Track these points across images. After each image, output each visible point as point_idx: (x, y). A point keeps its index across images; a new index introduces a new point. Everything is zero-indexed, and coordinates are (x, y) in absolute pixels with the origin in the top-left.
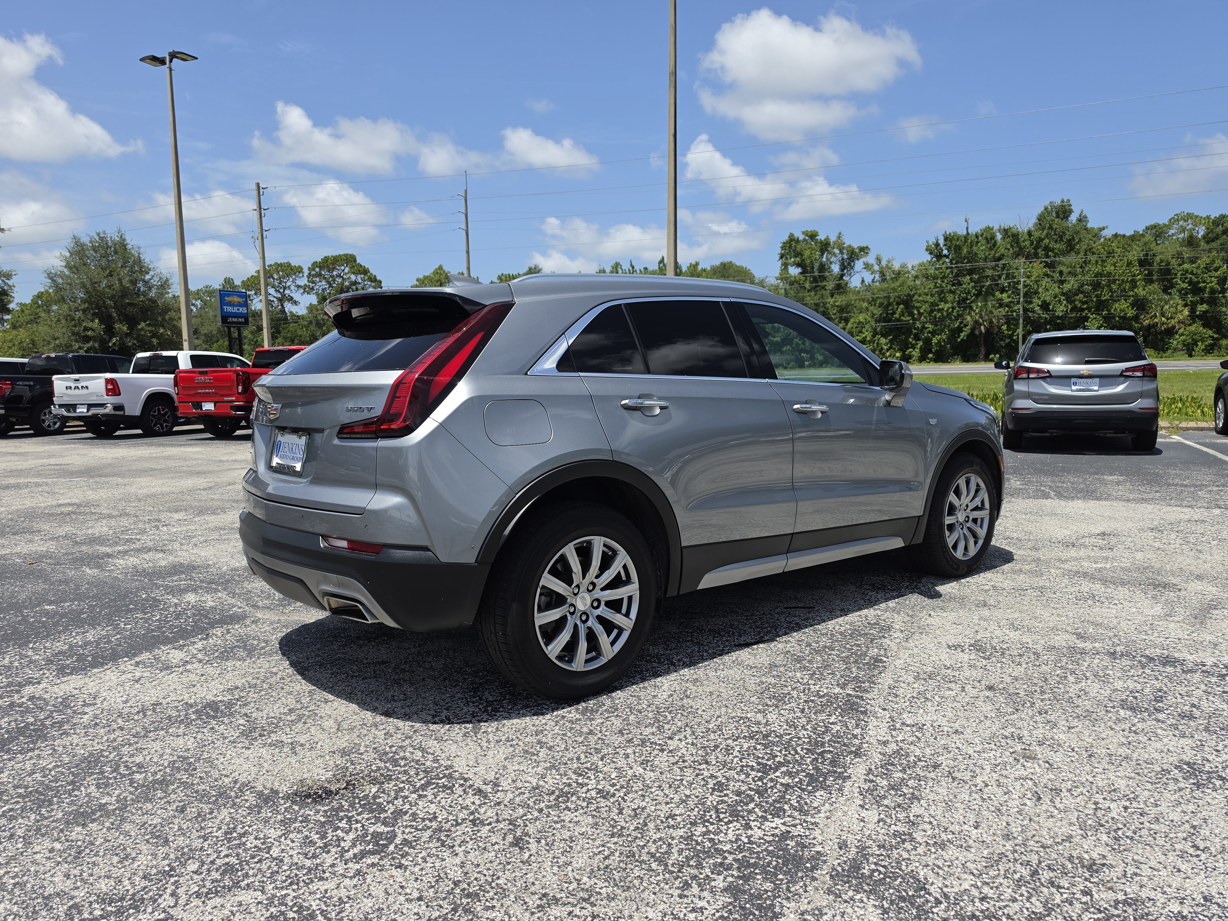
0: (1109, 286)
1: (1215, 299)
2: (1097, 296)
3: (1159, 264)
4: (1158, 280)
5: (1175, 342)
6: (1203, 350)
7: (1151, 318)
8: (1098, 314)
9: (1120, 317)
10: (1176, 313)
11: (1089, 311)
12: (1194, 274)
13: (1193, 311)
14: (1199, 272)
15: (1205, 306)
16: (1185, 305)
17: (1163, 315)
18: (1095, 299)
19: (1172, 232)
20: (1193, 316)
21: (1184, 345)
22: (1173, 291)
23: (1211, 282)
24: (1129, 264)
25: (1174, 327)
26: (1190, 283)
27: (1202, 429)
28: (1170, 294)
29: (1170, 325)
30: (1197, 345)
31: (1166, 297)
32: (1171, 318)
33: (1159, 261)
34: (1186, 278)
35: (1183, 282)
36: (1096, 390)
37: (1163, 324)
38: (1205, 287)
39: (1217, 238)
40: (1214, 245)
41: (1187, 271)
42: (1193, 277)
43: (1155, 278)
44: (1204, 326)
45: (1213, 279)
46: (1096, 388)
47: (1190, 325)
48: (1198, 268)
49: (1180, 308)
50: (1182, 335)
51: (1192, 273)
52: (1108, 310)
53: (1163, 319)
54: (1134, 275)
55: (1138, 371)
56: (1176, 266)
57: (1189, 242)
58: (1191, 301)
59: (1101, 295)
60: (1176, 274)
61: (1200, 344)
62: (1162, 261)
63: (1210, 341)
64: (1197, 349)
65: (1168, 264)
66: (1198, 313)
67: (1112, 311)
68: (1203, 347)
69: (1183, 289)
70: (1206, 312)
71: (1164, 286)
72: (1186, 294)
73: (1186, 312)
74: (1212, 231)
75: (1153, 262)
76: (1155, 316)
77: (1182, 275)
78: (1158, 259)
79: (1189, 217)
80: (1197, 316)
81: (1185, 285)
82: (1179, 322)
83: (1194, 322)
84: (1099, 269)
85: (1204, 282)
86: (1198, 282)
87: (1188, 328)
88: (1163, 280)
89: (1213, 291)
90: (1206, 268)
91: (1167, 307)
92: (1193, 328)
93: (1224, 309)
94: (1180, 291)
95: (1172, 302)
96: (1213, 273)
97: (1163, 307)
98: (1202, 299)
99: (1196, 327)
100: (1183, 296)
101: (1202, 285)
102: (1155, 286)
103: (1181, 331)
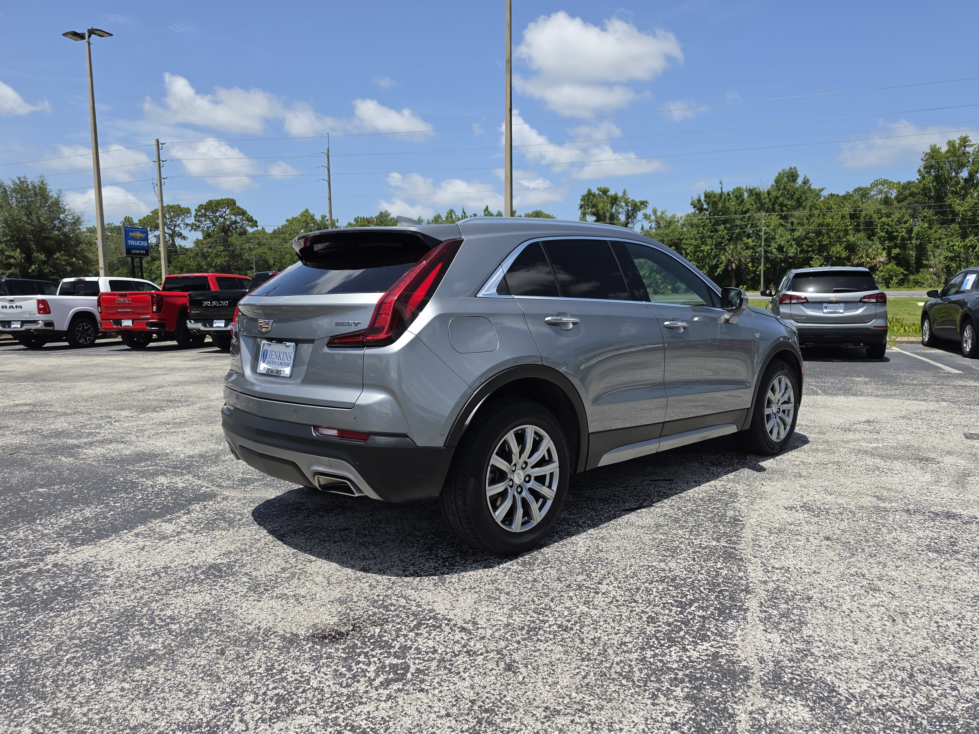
0: (828, 234)
1: (906, 244)
2: (819, 241)
3: (864, 218)
4: (864, 230)
5: (877, 277)
6: (897, 283)
7: (859, 258)
8: (820, 255)
9: (836, 258)
10: (877, 255)
11: (814, 253)
12: (889, 226)
13: (889, 254)
14: (893, 224)
15: (898, 250)
16: (884, 249)
17: (867, 256)
18: (817, 244)
19: (873, 193)
20: (890, 258)
21: (883, 279)
22: (875, 238)
23: (902, 232)
24: (843, 217)
25: (876, 265)
26: (887, 232)
27: (912, 342)
28: (873, 240)
29: (873, 264)
30: (892, 280)
31: (870, 243)
32: (874, 259)
34: (884, 229)
35: (882, 231)
36: (841, 312)
37: (868, 263)
38: (898, 236)
39: (905, 199)
40: (904, 204)
41: (884, 224)
42: (889, 228)
43: (861, 228)
44: (897, 265)
45: (903, 230)
46: (842, 311)
47: (887, 264)
48: (892, 221)
49: (880, 251)
50: (882, 271)
51: (888, 225)
52: (828, 252)
53: (868, 259)
54: (847, 226)
55: (872, 298)
56: (876, 220)
57: (885, 201)
58: (888, 246)
59: (822, 240)
60: (877, 225)
61: (894, 278)
62: (866, 215)
63: (901, 277)
64: (892, 282)
65: (871, 217)
66: (892, 255)
67: (831, 253)
68: (897, 281)
69: (882, 237)
70: (898, 254)
71: (869, 234)
72: (884, 240)
73: (884, 254)
74: (902, 193)
75: (860, 216)
76: (862, 257)
77: (881, 226)
78: (863, 214)
79: (885, 182)
80: (892, 257)
81: (883, 234)
82: (879, 262)
83: (890, 262)
84: (820, 220)
85: (897, 232)
86: (893, 232)
87: (885, 267)
88: (867, 230)
89: (903, 239)
90: (898, 221)
91: (870, 250)
92: (889, 266)
93: (911, 252)
94: (879, 238)
95: (874, 246)
96: (903, 225)
97: (867, 250)
98: (895, 244)
99: (892, 266)
100: (882, 242)
101: (895, 234)
102: (862, 234)
103: (881, 268)
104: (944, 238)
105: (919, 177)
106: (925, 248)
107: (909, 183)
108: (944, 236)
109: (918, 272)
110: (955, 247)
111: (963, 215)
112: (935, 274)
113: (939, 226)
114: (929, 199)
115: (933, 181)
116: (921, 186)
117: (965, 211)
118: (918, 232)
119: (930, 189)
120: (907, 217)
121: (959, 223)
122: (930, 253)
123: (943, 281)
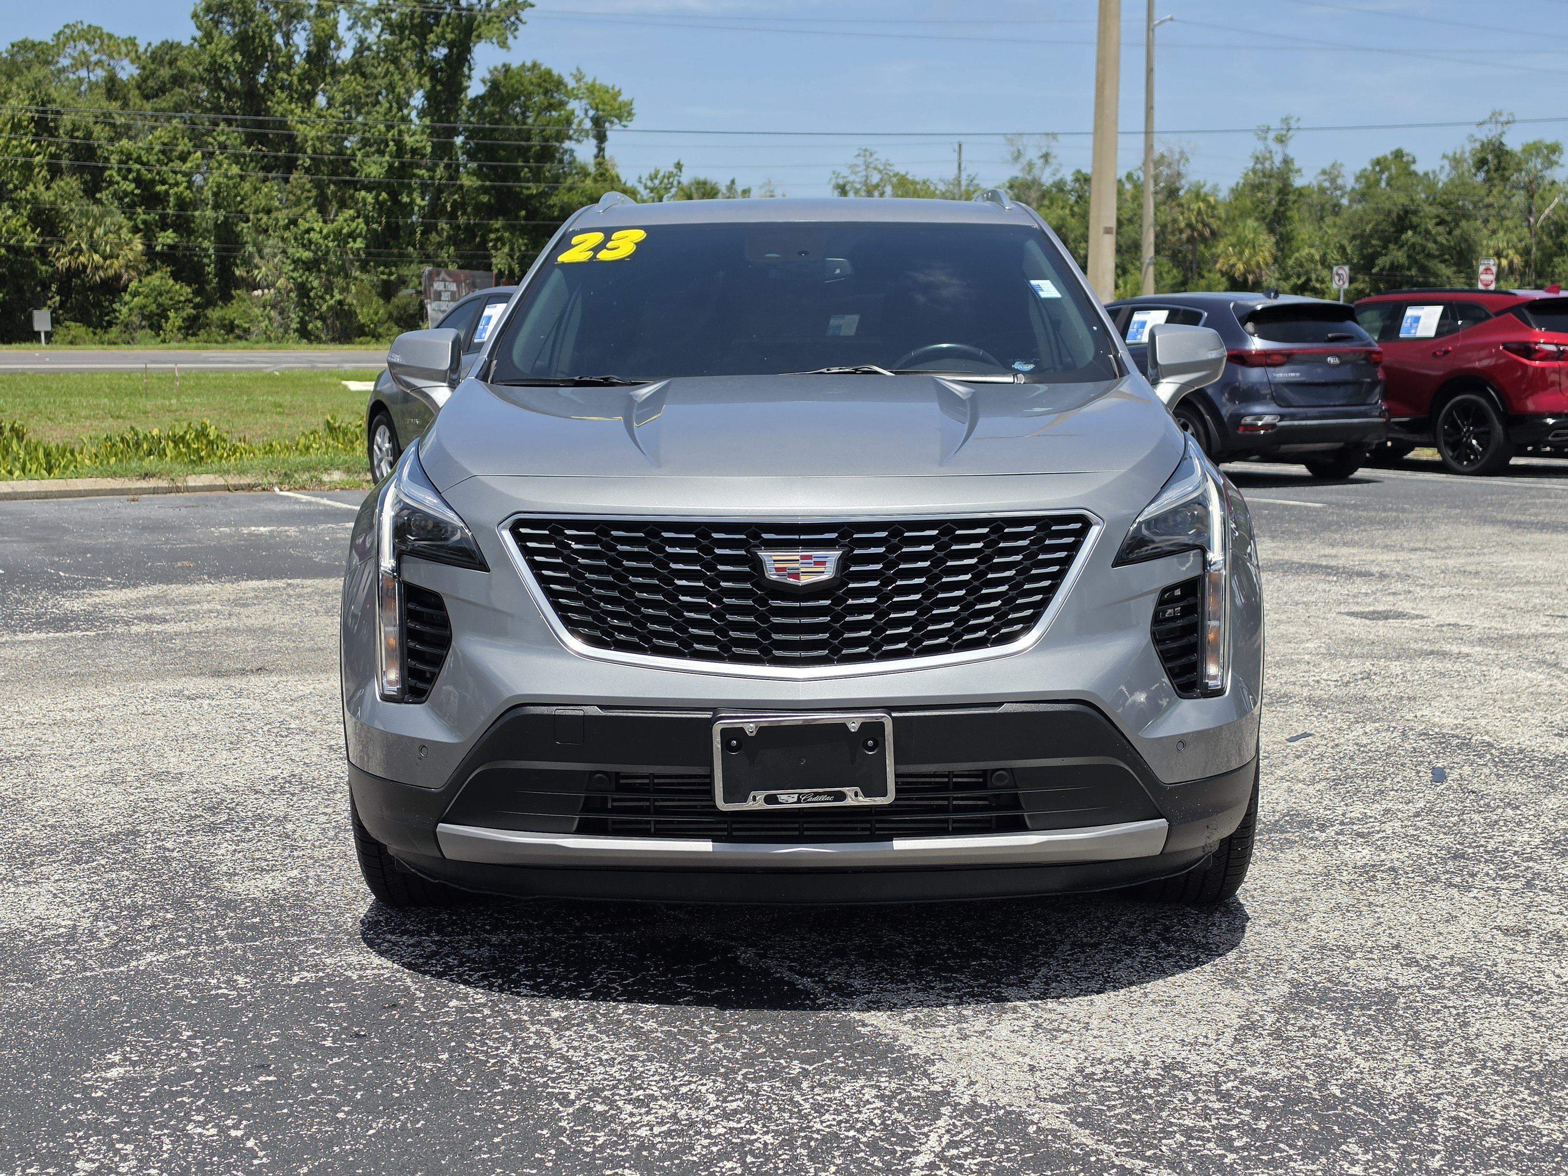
1: (190, 220)
3: (71, 134)
4: (74, 170)
5: (125, 310)
6: (180, 329)
7: (71, 253)
10: (120, 246)
12: (143, 164)
13: (149, 243)
14: (153, 159)
15: (170, 233)
16: (135, 230)
17: (94, 247)
19: (64, 62)
20: (150, 252)
21: (144, 317)
22: (107, 196)
23: (177, 184)
24: (16, 127)
25: (118, 277)
26: (138, 181)
28: (98, 202)
29: (111, 272)
30: (167, 318)
31: (96, 209)
32: (111, 256)
33: (69, 127)
34: (129, 171)
35: (125, 178)
37: (97, 268)
38: (167, 193)
39: (163, 89)
40: (166, 102)
41: (129, 156)
42: (143, 171)
43: (64, 163)
44: (176, 276)
45: (179, 177)
47: (148, 273)
48: (150, 149)
49: (125, 234)
50: (135, 294)
51: (139, 160)
53: (96, 257)
54: (30, 154)
56: (103, 142)
57: (108, 90)
58: (145, 222)
60: (107, 159)
61: (171, 314)
62: (75, 128)
63: (190, 311)
64: (168, 326)
65: (89, 135)
66: (158, 248)
68: (179, 322)
69: (126, 194)
70: (171, 247)
71: (85, 183)
72: (132, 206)
73: (138, 245)
74: (153, 73)
75: (56, 128)
76: (79, 250)
77: (120, 162)
78: (67, 120)
79: (92, 35)
80: (160, 255)
81: (130, 187)
82: (127, 267)
83: (155, 269)
85: (163, 182)
86: (153, 182)
87: (146, 280)
88: (83, 170)
89: (182, 204)
90: (163, 152)
91: (100, 231)
92: (155, 279)
93: (206, 244)
94: (119, 197)
95: (108, 220)
96: (177, 165)
97: (92, 231)
98: (164, 217)
99: (161, 279)
100: (129, 210)
101: (160, 188)
102: (71, 183)
103: (133, 285)
104: (277, 209)
105: (199, 34)
106: (238, 235)
107: (170, 46)
108: (277, 203)
109: (227, 298)
110: (313, 235)
111: (314, 151)
112: (273, 307)
113: (261, 174)
114: (228, 99)
115: (234, 49)
116: (206, 58)
117: (319, 138)
118: (219, 185)
119: (228, 69)
120: (184, 145)
121: (307, 170)
122: (250, 248)
123: (294, 326)
